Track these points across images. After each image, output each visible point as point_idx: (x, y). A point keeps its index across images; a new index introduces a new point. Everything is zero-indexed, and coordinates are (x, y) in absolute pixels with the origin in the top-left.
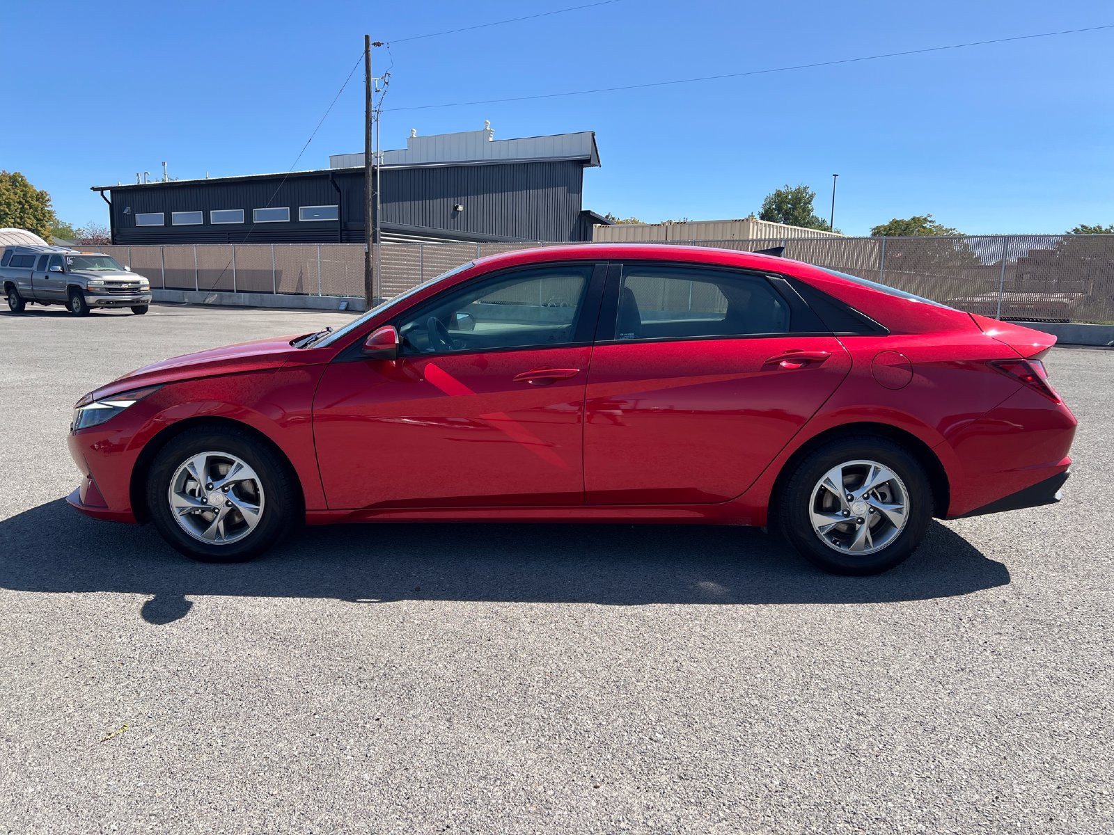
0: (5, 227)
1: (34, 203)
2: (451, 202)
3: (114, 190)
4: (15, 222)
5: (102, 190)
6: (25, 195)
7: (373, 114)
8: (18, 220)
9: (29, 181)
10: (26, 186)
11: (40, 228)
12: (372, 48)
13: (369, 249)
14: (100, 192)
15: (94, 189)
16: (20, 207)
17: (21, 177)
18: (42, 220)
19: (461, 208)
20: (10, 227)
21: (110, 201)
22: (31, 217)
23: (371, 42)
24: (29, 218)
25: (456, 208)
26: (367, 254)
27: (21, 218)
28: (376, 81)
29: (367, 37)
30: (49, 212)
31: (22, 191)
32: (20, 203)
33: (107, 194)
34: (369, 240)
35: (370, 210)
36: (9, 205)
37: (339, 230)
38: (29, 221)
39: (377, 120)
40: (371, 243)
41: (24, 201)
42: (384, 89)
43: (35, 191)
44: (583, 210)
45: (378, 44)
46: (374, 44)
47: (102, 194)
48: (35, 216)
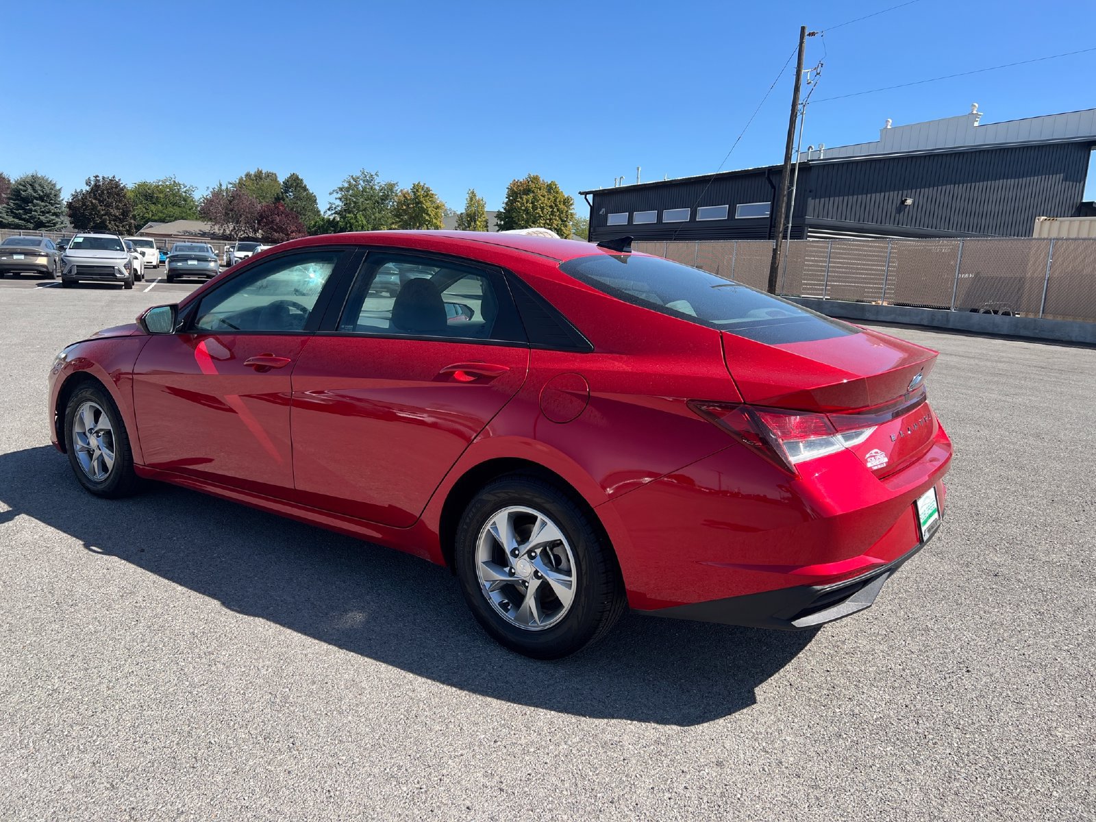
0: (538, 227)
1: (562, 206)
2: (894, 196)
3: (596, 194)
4: (546, 223)
5: (586, 193)
6: (555, 200)
7: (800, 107)
8: (548, 221)
9: (561, 189)
10: (557, 192)
11: (563, 228)
12: (806, 38)
13: (777, 245)
14: (584, 196)
15: (580, 193)
16: (551, 210)
17: (556, 185)
18: (566, 221)
19: (909, 202)
20: (542, 227)
21: (591, 204)
22: (558, 218)
23: (807, 33)
24: (556, 220)
25: (903, 202)
26: (775, 251)
27: (550, 220)
28: (807, 72)
29: (803, 29)
30: (572, 214)
31: (554, 197)
32: (551, 207)
33: (590, 197)
34: (779, 236)
35: (784, 205)
36: (542, 209)
37: (769, 226)
38: (555, 222)
39: (802, 114)
40: (780, 239)
41: (554, 205)
42: (815, 81)
43: (564, 196)
44: (1084, 201)
45: (812, 34)
46: (809, 35)
47: (586, 198)
48: (560, 218)
